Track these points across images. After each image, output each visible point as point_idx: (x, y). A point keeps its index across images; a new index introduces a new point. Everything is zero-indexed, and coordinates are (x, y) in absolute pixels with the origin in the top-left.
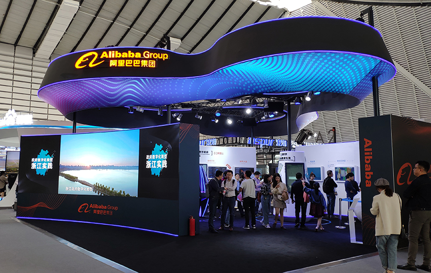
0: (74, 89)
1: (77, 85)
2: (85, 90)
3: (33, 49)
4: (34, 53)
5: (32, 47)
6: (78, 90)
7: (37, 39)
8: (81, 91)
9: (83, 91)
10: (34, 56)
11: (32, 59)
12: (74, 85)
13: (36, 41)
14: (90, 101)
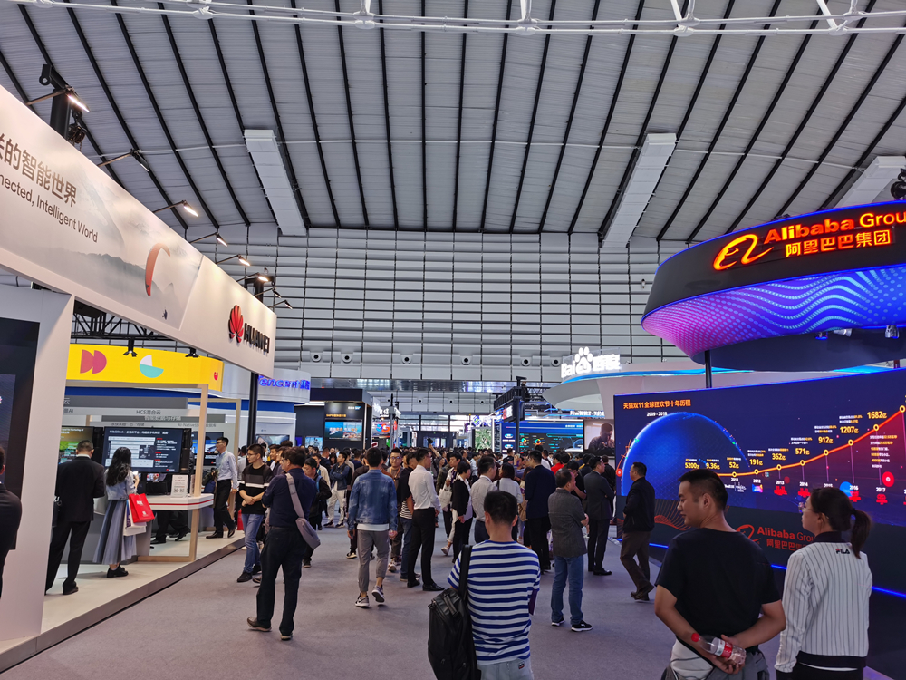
0: (712, 308)
1: (718, 301)
2: (735, 309)
3: (599, 235)
4: (601, 241)
5: (597, 231)
6: (721, 309)
7: (603, 215)
8: (726, 311)
9: (731, 310)
10: (600, 246)
11: (598, 253)
12: (712, 302)
13: (601, 221)
14: (744, 327)
